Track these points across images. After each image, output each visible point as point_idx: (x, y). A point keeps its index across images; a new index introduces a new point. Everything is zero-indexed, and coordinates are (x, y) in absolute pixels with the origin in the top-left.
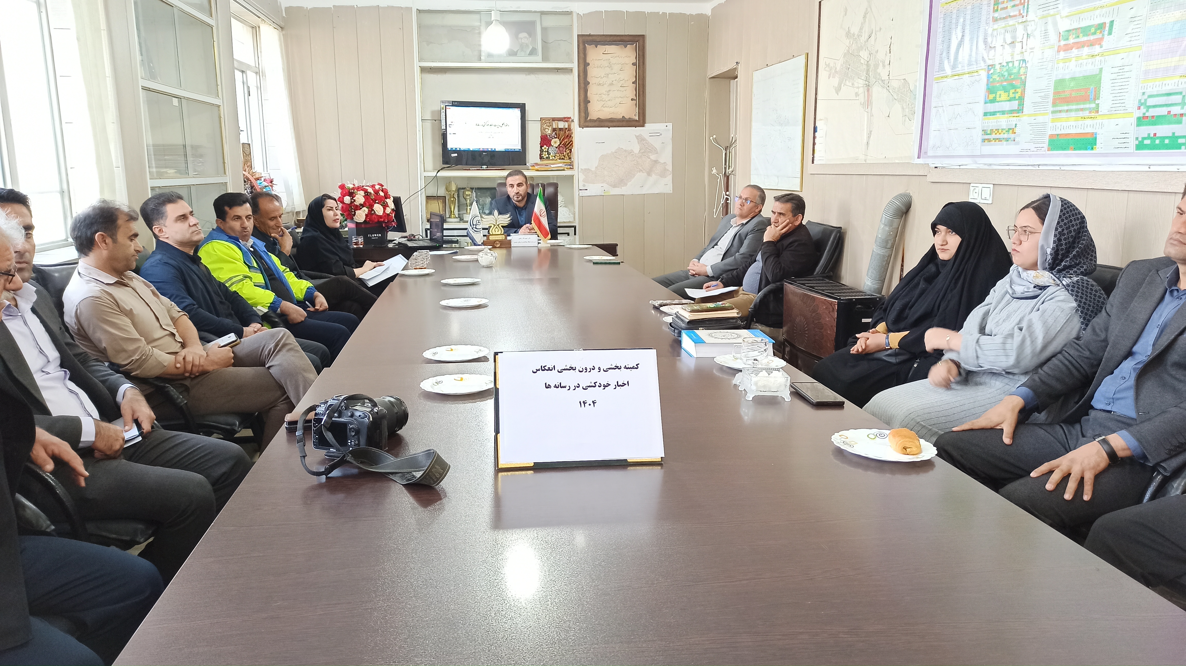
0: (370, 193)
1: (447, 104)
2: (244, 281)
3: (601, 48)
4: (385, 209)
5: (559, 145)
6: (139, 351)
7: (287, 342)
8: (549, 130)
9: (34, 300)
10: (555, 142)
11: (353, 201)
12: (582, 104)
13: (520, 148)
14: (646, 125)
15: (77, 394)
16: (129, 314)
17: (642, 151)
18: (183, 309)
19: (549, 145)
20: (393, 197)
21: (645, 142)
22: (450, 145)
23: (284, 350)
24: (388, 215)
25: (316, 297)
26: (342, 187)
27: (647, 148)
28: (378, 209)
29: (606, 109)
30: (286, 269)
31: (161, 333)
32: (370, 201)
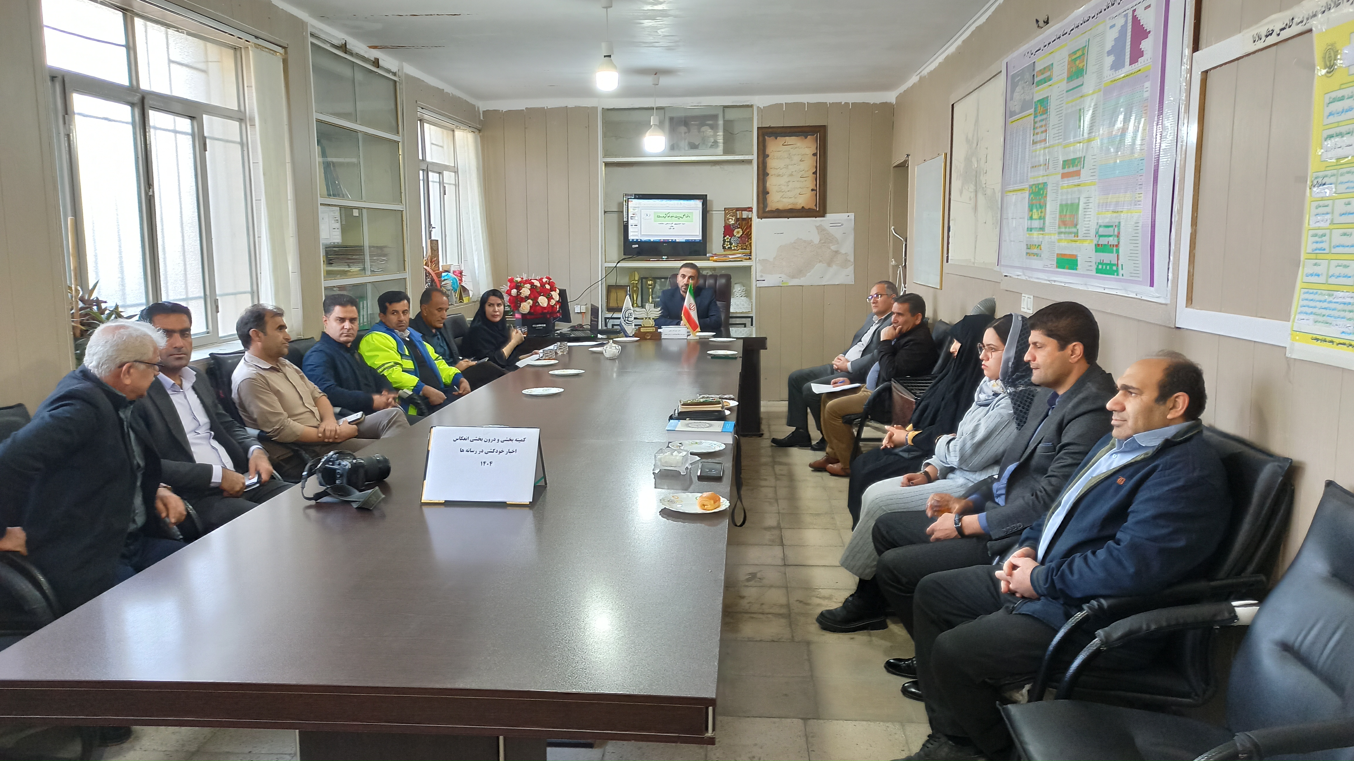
0: (536, 286)
1: (629, 197)
2: (394, 368)
3: (781, 140)
4: (549, 301)
5: (741, 235)
6: (281, 422)
7: (399, 419)
8: (732, 219)
9: (194, 382)
10: (738, 232)
11: (519, 293)
12: (760, 195)
13: (700, 238)
14: (828, 215)
15: (217, 450)
16: (277, 393)
17: (823, 242)
18: (324, 391)
19: (732, 235)
20: (559, 289)
21: (825, 232)
22: (632, 237)
23: (395, 426)
24: (553, 306)
25: (462, 382)
26: (511, 281)
27: (827, 239)
28: (543, 301)
29: (784, 200)
30: (438, 357)
31: (304, 410)
32: (536, 292)
